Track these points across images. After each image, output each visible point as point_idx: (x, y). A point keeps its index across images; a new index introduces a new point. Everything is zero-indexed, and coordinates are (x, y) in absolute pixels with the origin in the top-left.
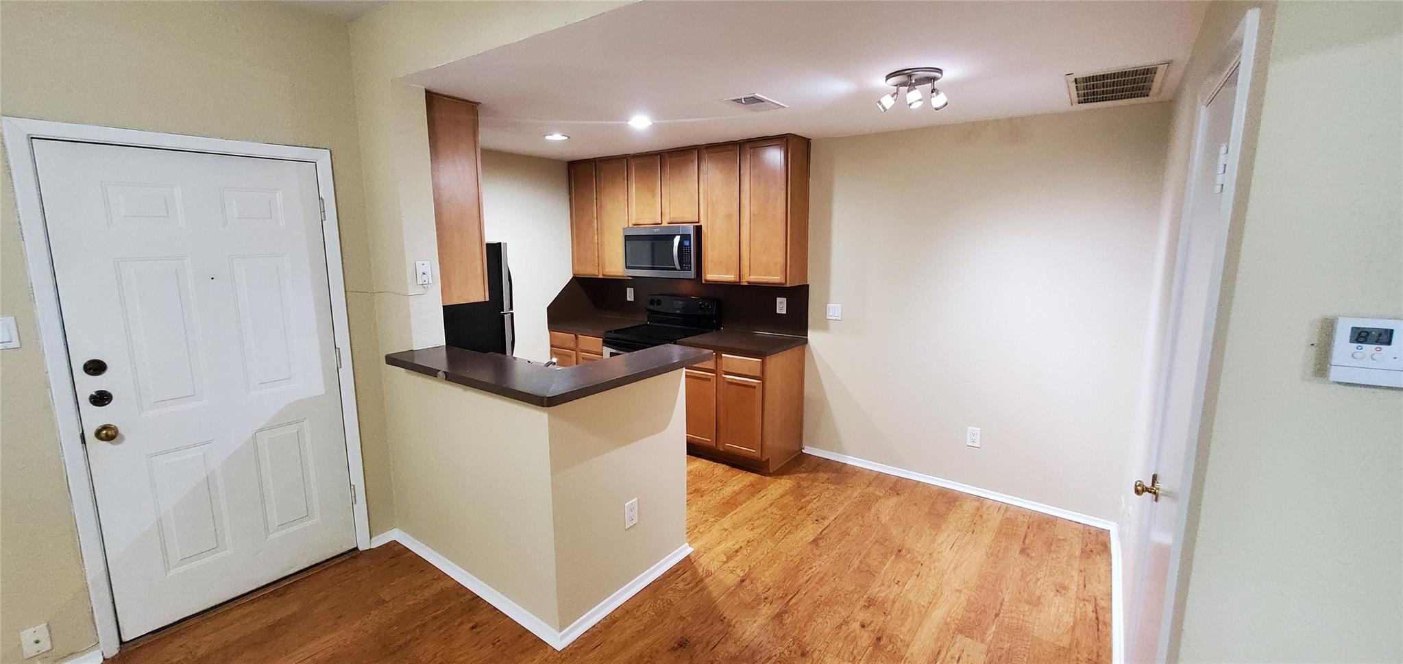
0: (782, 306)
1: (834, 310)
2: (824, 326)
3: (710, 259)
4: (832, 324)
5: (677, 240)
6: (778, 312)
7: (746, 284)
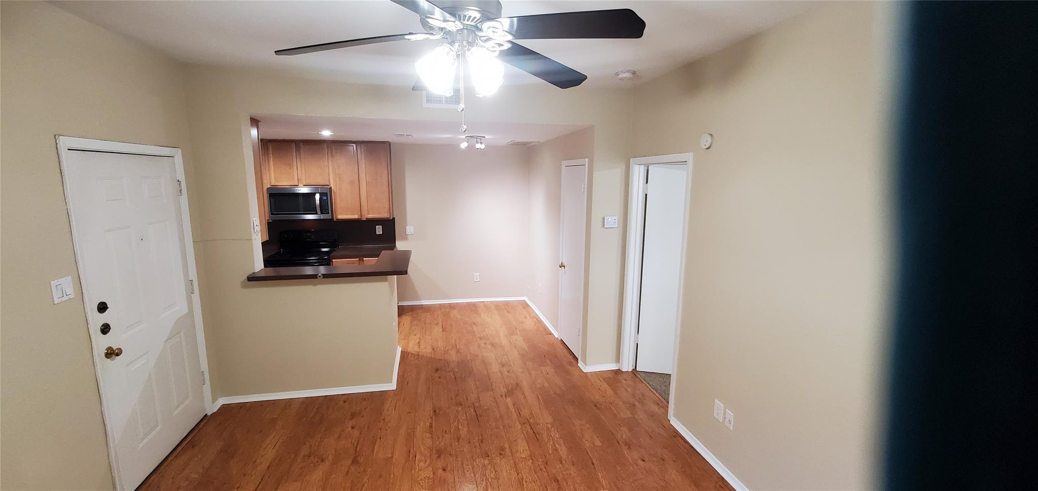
0: (379, 230)
1: (410, 229)
2: (405, 237)
3: (339, 206)
4: (409, 237)
5: (317, 197)
6: (377, 233)
7: (365, 219)
